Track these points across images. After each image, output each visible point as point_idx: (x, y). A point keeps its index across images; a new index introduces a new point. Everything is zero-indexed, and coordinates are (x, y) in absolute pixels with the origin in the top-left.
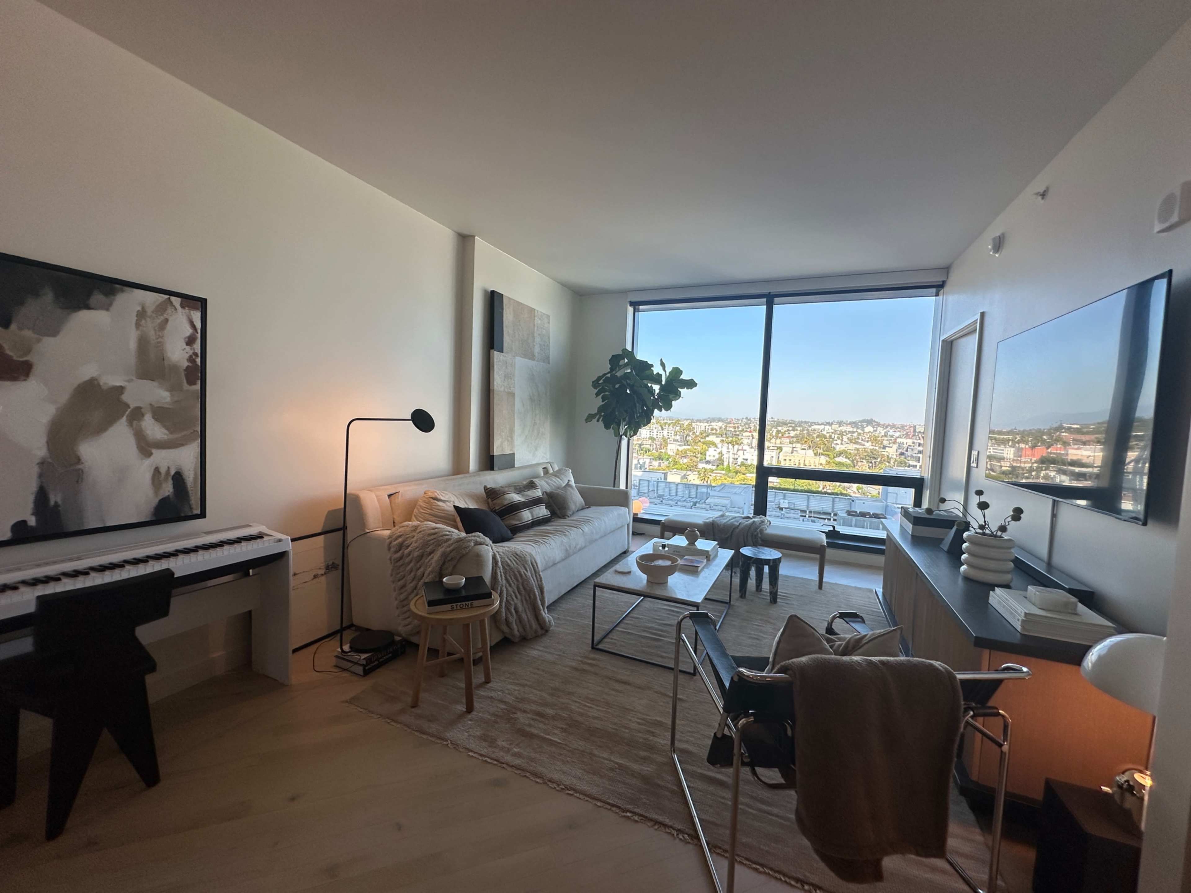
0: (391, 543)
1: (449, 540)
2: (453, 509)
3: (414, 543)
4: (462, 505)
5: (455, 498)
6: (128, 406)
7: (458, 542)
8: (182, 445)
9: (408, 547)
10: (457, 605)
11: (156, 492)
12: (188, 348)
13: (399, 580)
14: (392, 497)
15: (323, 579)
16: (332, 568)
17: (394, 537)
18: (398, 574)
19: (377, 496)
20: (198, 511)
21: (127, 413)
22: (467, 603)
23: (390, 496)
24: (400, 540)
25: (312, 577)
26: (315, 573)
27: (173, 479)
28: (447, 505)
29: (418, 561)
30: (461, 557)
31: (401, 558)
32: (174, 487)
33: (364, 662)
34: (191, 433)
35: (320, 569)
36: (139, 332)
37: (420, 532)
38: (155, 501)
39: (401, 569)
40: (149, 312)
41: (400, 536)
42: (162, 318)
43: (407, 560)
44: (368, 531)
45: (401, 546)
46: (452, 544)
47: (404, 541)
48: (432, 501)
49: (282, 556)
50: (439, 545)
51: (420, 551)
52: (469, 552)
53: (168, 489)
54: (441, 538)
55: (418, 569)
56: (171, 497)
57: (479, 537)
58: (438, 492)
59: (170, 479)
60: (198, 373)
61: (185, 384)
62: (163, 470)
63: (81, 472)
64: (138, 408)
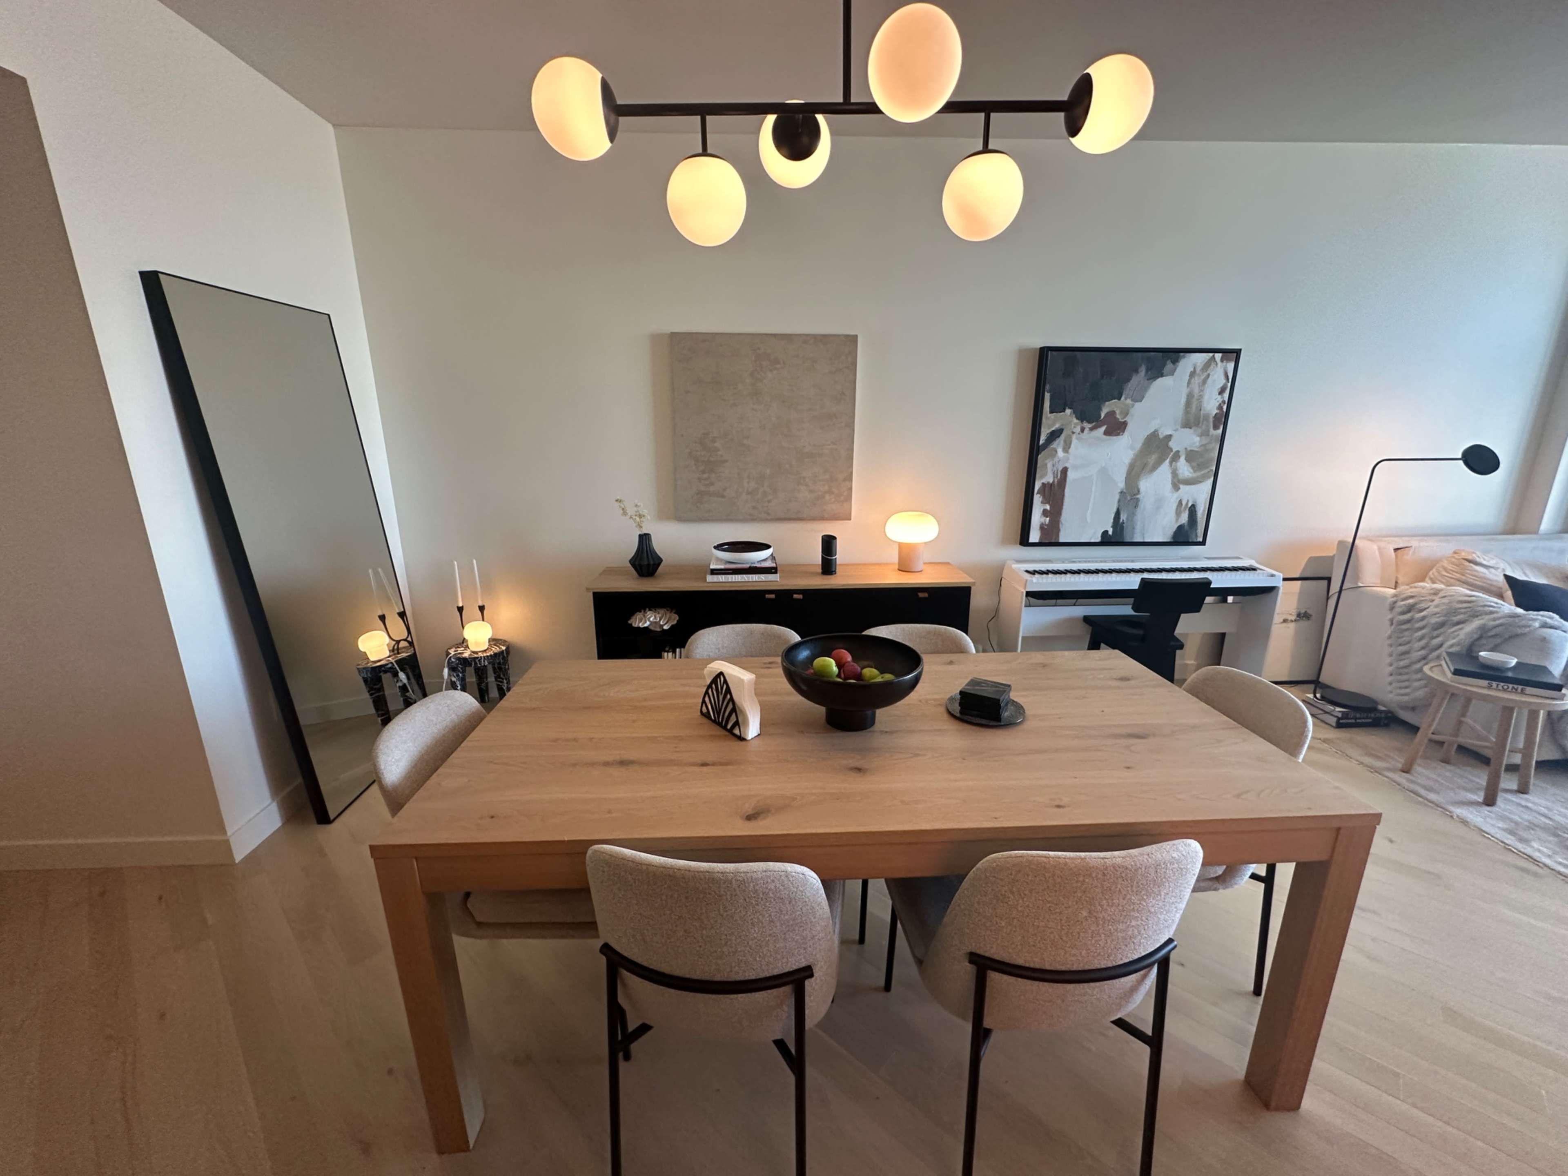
0: (1395, 602)
1: (1497, 612)
2: (1501, 579)
3: (1431, 607)
4: (1519, 576)
5: (1506, 564)
6: (1171, 450)
7: (1510, 617)
8: (1201, 482)
9: (1422, 611)
10: (1498, 685)
11: (1177, 520)
12: (1220, 397)
13: (1400, 645)
14: (1399, 551)
15: (1292, 626)
16: (1303, 617)
17: (1402, 596)
18: (1399, 638)
19: (1379, 549)
20: (1200, 539)
21: (1171, 456)
22: (1516, 686)
23: (1396, 550)
24: (1411, 601)
25: (1282, 620)
26: (1285, 617)
27: (1189, 510)
28: (1490, 573)
29: (1436, 629)
30: (1511, 637)
31: (1408, 621)
32: (1188, 518)
33: (1340, 715)
34: (1209, 472)
35: (1291, 614)
36: (1188, 389)
37: (1445, 597)
38: (1176, 526)
39: (1407, 633)
40: (1198, 370)
41: (1412, 597)
42: (1206, 374)
43: (1418, 625)
44: (1361, 585)
45: (1410, 609)
46: (1499, 618)
47: (1416, 604)
48: (1467, 564)
49: (1270, 590)
50: (1475, 615)
51: (1442, 618)
52: (1529, 632)
53: (1184, 518)
54: (1481, 609)
55: (1433, 638)
56: (1186, 524)
57: (1551, 618)
58: (1478, 553)
59: (1187, 510)
60: (1223, 419)
61: (1211, 429)
62: (1184, 503)
63: (1138, 500)
64: (1178, 452)
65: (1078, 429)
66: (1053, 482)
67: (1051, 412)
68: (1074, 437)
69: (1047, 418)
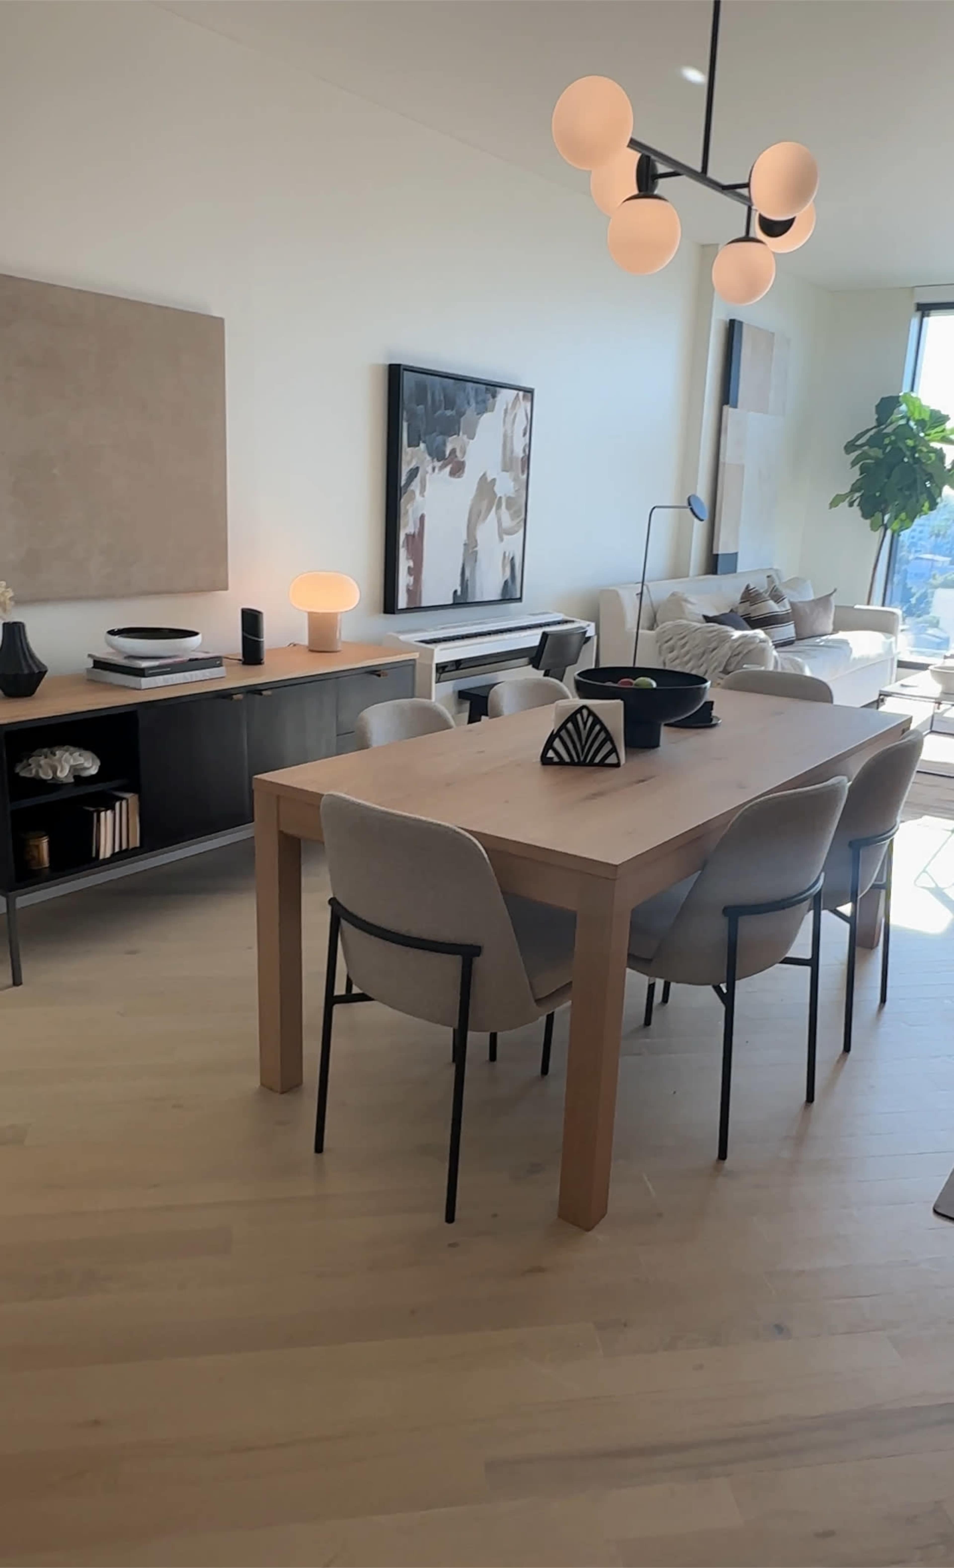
2: (701, 615)
3: (690, 641)
6: (496, 496)
8: (517, 531)
11: (503, 575)
12: (523, 439)
20: (519, 596)
21: (496, 502)
27: (510, 565)
32: (510, 573)
34: (521, 522)
36: (504, 428)
37: (696, 630)
38: (503, 581)
40: (509, 408)
42: (514, 413)
53: (507, 573)
56: (509, 578)
57: (761, 635)
59: (509, 562)
60: (526, 461)
61: (520, 475)
62: (507, 555)
63: (476, 552)
64: (500, 498)
65: (430, 469)
66: (414, 533)
67: (409, 446)
68: (428, 476)
69: (407, 453)
